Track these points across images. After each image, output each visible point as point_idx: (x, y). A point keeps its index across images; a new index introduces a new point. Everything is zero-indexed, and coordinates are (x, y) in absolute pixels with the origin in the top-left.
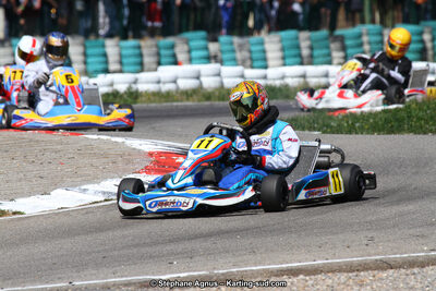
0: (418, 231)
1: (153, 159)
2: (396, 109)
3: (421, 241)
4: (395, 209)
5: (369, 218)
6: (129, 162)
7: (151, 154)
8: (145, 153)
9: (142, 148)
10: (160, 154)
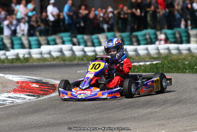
0: (160, 122)
1: (19, 85)
2: (156, 64)
3: (161, 127)
4: (149, 110)
5: (133, 115)
6: (5, 87)
7: (18, 82)
8: (15, 82)
9: (13, 79)
10: (23, 82)
